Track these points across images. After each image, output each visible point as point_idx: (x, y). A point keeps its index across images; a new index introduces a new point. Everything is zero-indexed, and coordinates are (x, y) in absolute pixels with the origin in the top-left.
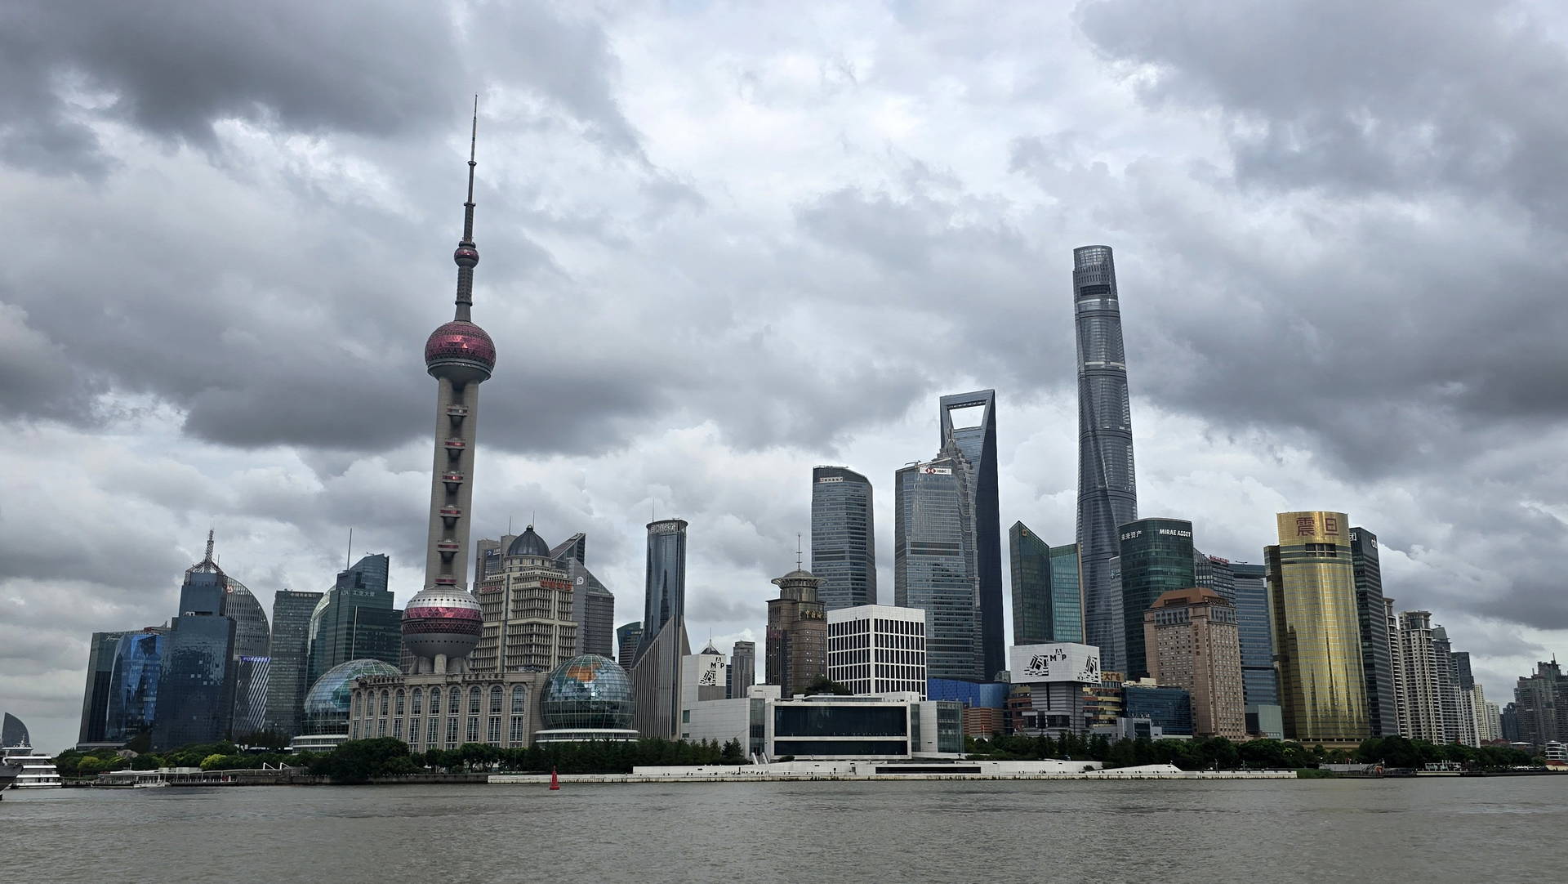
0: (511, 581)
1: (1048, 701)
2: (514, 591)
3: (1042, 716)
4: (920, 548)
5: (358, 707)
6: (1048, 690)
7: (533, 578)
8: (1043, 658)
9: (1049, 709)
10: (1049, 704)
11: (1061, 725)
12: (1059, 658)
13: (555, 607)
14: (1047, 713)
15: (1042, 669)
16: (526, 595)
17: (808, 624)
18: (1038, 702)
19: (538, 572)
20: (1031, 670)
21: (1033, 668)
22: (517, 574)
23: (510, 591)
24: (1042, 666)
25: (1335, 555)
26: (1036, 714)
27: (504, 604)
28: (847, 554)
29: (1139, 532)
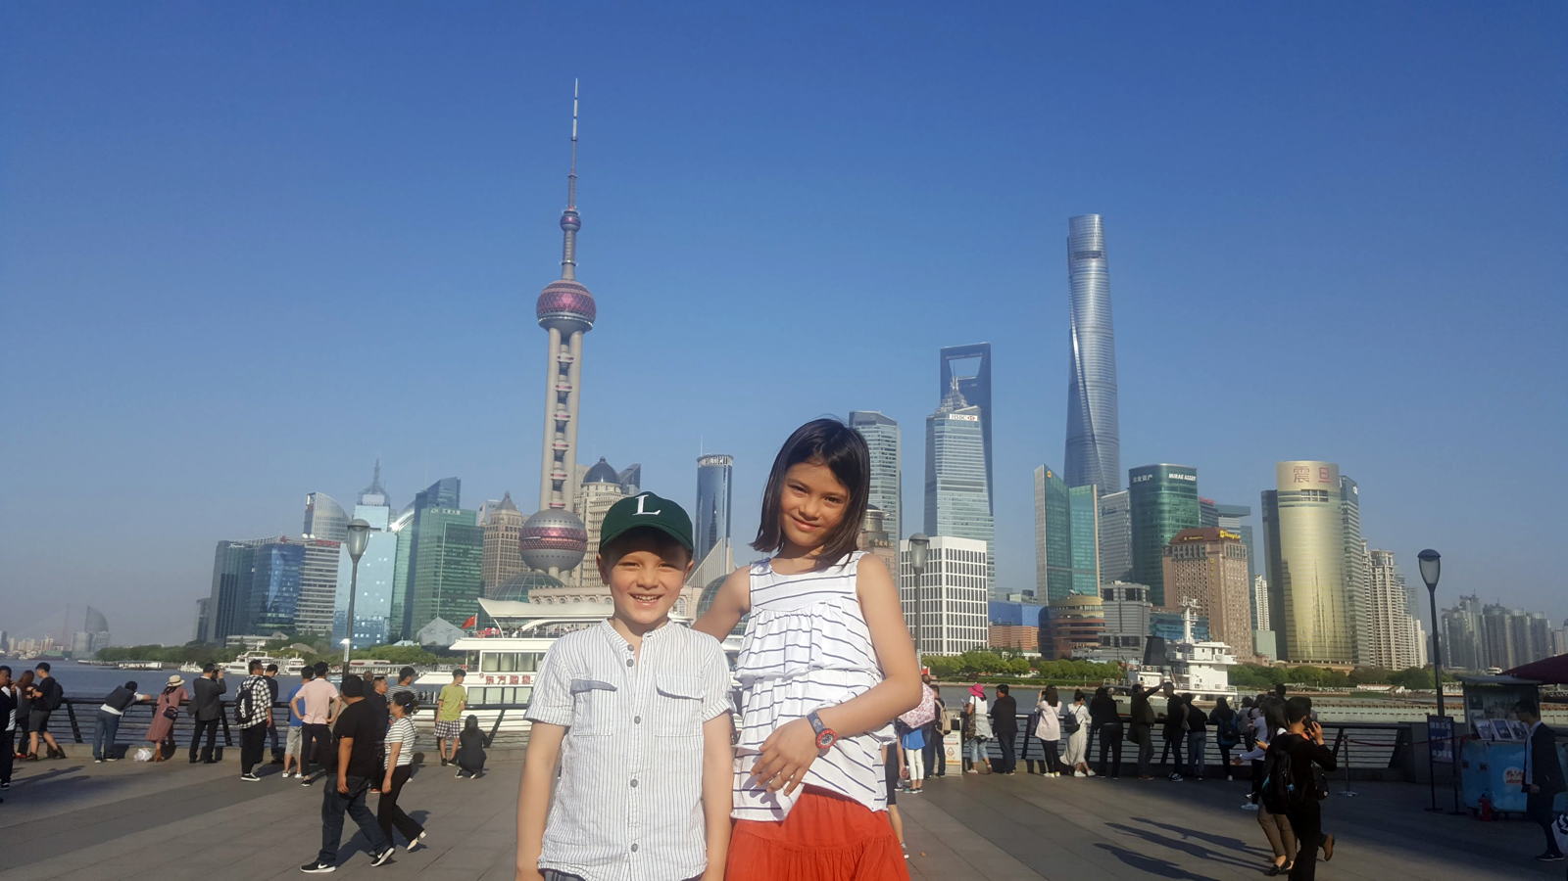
0: (588, 504)
2: (591, 513)
3: (1116, 636)
4: (948, 485)
9: (1121, 631)
11: (1134, 645)
14: (1120, 635)
22: (594, 499)
23: (588, 514)
25: (1326, 500)
26: (1111, 635)
29: (1151, 476)
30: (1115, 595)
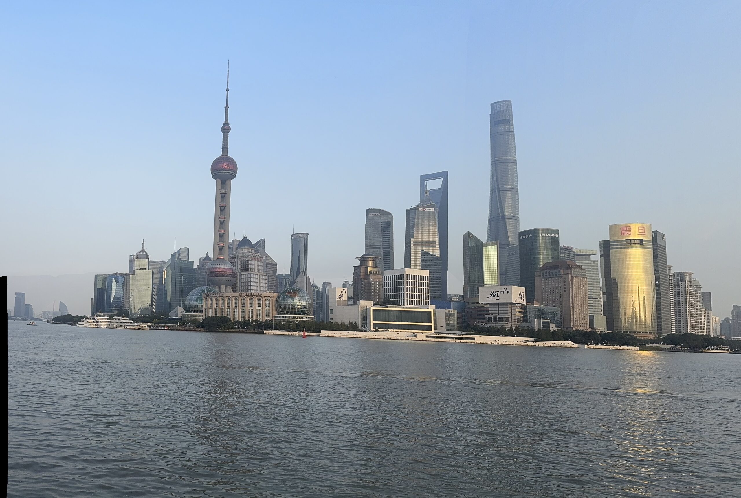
0: (239, 257)
1: (498, 310)
2: (240, 261)
6: (498, 306)
7: (248, 256)
8: (497, 292)
9: (499, 314)
10: (498, 312)
12: (505, 292)
13: (256, 267)
14: (498, 316)
15: (496, 297)
16: (244, 263)
17: (372, 276)
18: (493, 311)
19: (250, 254)
20: (490, 297)
21: (491, 296)
22: (241, 255)
23: (239, 261)
24: (496, 296)
26: (492, 316)
27: (236, 266)
28: (381, 247)
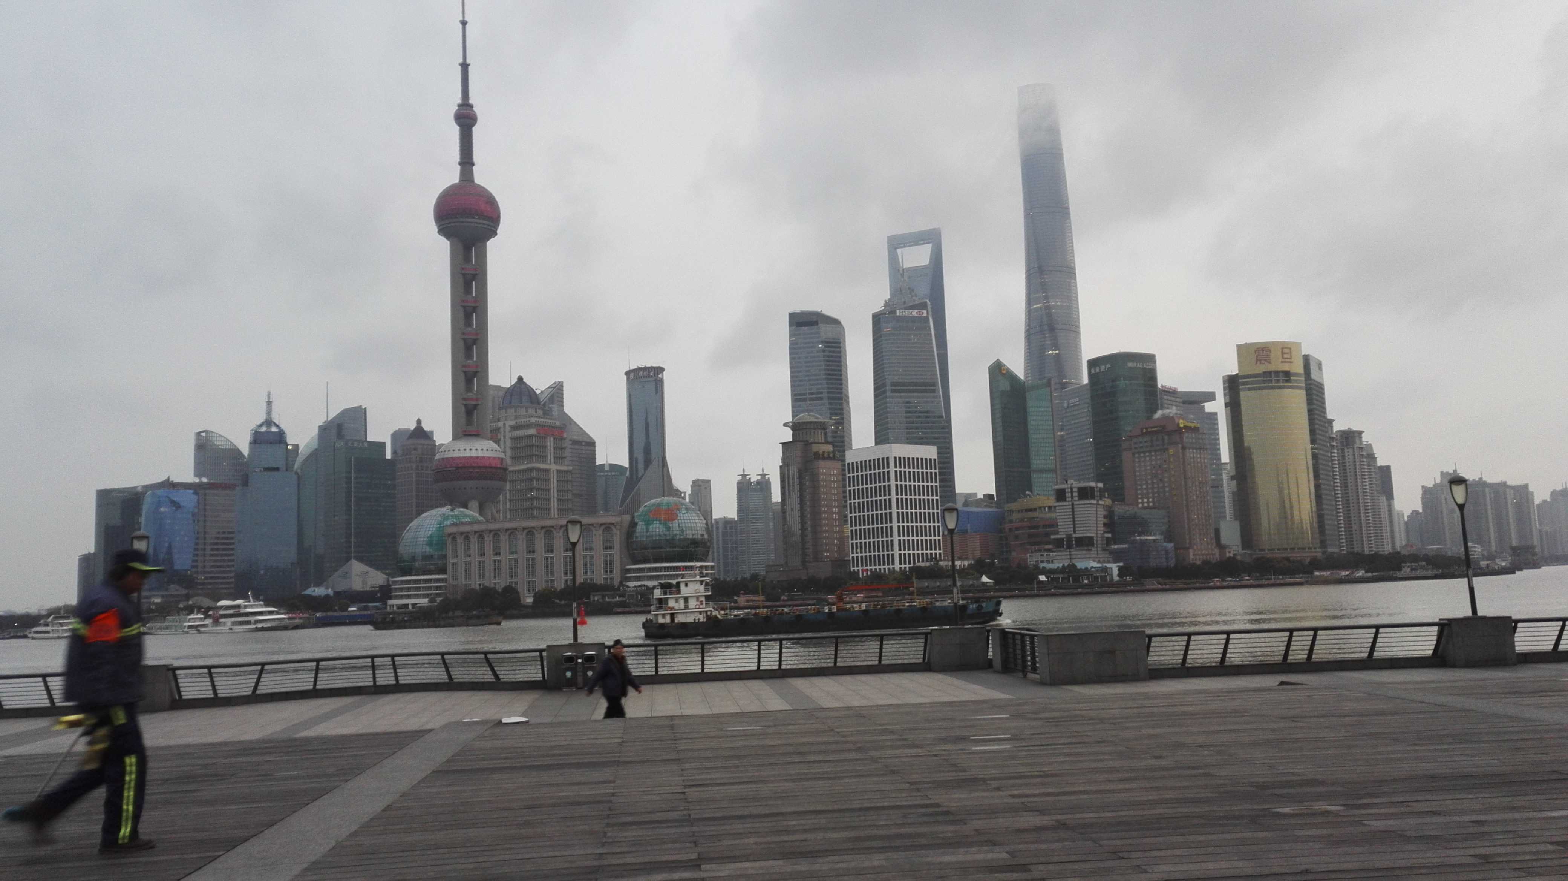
0: (507, 429)
1: (1074, 524)
2: (511, 438)
3: (1069, 537)
4: (899, 387)
5: (455, 550)
6: (1073, 515)
7: (528, 426)
9: (1075, 532)
10: (1074, 528)
11: (1087, 546)
13: (551, 453)
14: (1073, 536)
16: (524, 443)
17: (822, 463)
18: (1065, 526)
19: (533, 420)
22: (512, 423)
23: (508, 439)
25: (1288, 381)
26: (1064, 536)
28: (825, 395)
29: (1108, 366)
30: (1068, 495)
